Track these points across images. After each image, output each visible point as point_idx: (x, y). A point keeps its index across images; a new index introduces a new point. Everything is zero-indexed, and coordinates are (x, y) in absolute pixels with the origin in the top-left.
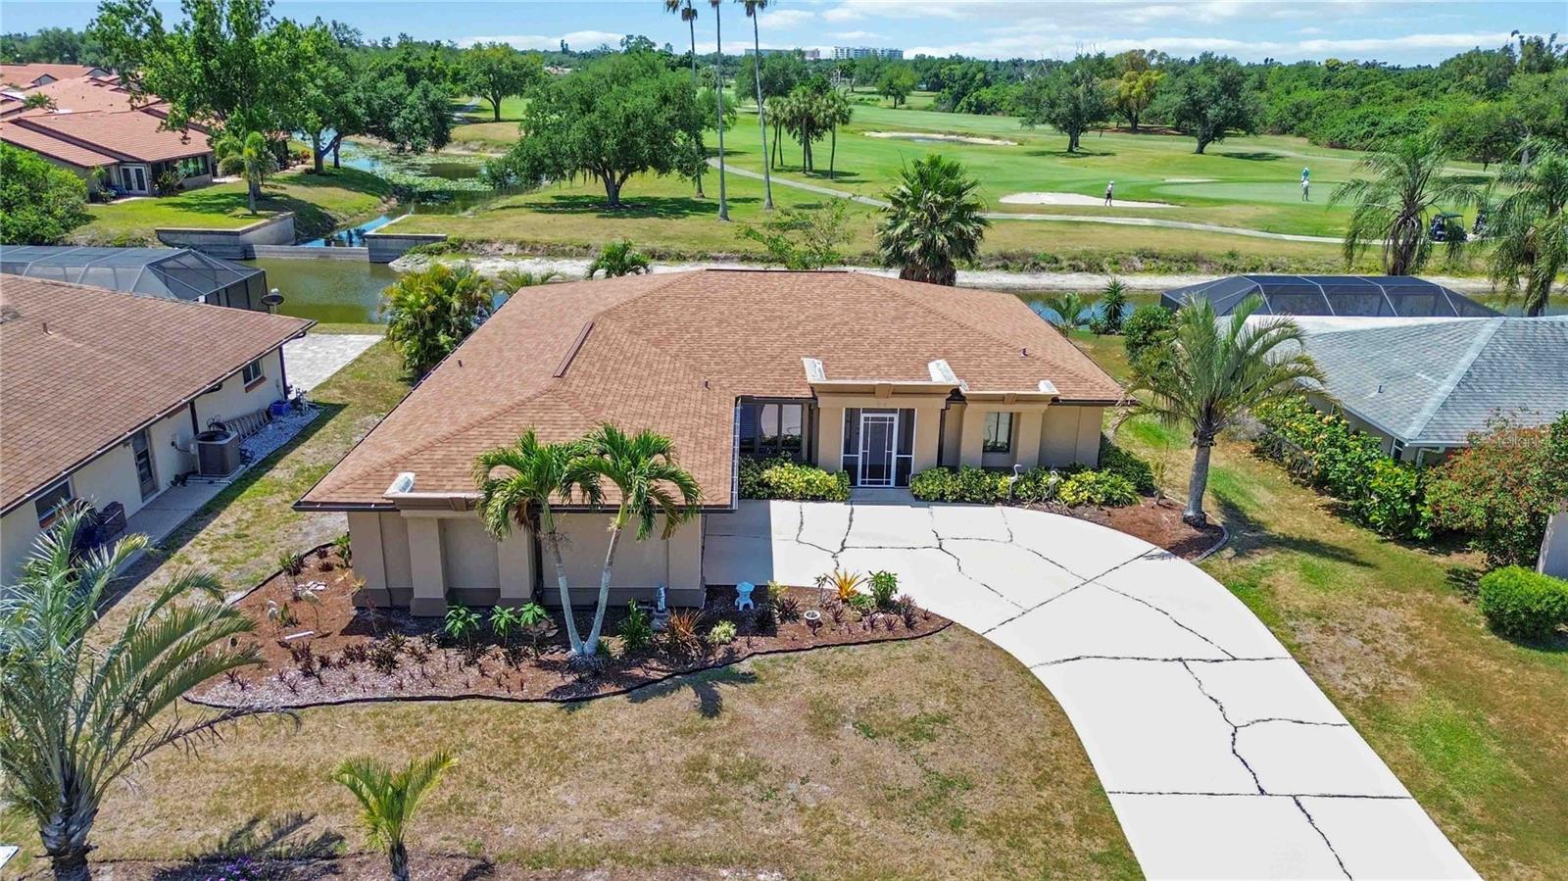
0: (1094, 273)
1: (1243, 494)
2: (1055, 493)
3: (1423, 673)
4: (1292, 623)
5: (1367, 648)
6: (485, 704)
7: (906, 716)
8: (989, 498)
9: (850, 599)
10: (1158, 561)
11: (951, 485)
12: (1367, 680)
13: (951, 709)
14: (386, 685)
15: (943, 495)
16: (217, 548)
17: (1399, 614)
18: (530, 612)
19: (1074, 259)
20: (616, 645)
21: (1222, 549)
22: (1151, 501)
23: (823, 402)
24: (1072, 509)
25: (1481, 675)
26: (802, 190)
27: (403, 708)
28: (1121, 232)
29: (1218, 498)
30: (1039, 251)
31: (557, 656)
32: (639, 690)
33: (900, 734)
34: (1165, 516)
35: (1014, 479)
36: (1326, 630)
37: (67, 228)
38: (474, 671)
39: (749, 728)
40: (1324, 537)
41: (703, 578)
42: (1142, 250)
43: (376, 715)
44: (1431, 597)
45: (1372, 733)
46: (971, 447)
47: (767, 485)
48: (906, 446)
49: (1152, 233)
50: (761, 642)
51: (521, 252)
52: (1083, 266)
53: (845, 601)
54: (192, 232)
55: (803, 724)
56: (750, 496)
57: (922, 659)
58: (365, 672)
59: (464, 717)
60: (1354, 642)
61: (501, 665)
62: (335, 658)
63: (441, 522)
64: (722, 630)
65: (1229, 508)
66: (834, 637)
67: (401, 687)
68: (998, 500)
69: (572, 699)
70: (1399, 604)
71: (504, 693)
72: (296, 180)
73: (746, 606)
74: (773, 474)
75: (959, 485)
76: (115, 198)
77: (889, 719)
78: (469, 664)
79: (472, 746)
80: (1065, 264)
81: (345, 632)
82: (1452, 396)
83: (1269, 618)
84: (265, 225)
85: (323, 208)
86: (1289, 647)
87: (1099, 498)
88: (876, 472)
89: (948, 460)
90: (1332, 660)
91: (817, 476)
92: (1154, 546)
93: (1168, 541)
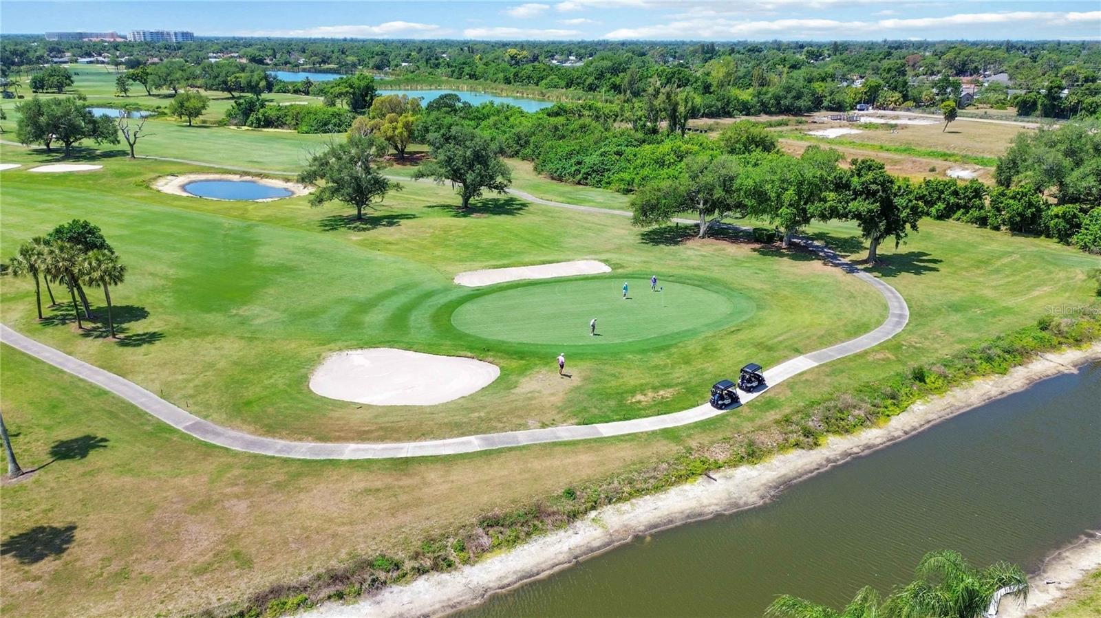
0: (442, 571)
19: (416, 553)
30: (373, 548)
42: (485, 519)
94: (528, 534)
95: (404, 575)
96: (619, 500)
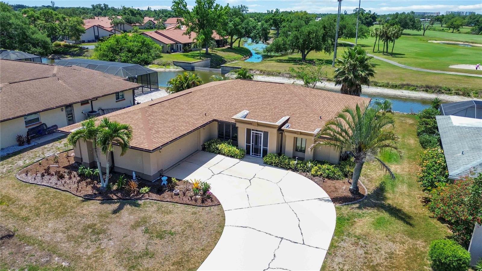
0: (465, 96)
1: (393, 186)
2: (309, 170)
4: (344, 238)
5: (363, 256)
6: (67, 194)
7: (163, 230)
8: (287, 167)
10: (323, 202)
11: (276, 160)
13: (180, 231)
14: (54, 183)
15: (272, 163)
17: (397, 247)
18: (97, 171)
19: (458, 90)
20: (115, 186)
21: (354, 204)
22: (347, 180)
23: (239, 125)
24: (312, 177)
27: (50, 190)
29: (380, 185)
30: (445, 86)
32: (105, 201)
33: (155, 235)
35: (296, 162)
36: (356, 244)
38: (76, 185)
39: (117, 220)
43: (42, 190)
46: (289, 147)
47: (218, 149)
48: (266, 144)
50: (154, 196)
51: (260, 73)
52: (461, 93)
54: (181, 62)
55: (133, 223)
56: (213, 152)
57: (193, 214)
58: (54, 178)
59: (58, 196)
61: (85, 184)
62: (53, 173)
64: (144, 189)
65: (380, 190)
67: (57, 184)
68: (290, 168)
69: (87, 198)
70: (403, 243)
71: (75, 192)
72: (223, 50)
73: (164, 184)
74: (220, 146)
75: (278, 161)
76: (172, 52)
78: (77, 183)
80: (453, 92)
81: (64, 167)
84: (201, 61)
85: (224, 58)
86: (331, 246)
87: (325, 175)
88: (256, 151)
90: (342, 256)
91: (233, 149)
92: (328, 196)
93: (335, 195)
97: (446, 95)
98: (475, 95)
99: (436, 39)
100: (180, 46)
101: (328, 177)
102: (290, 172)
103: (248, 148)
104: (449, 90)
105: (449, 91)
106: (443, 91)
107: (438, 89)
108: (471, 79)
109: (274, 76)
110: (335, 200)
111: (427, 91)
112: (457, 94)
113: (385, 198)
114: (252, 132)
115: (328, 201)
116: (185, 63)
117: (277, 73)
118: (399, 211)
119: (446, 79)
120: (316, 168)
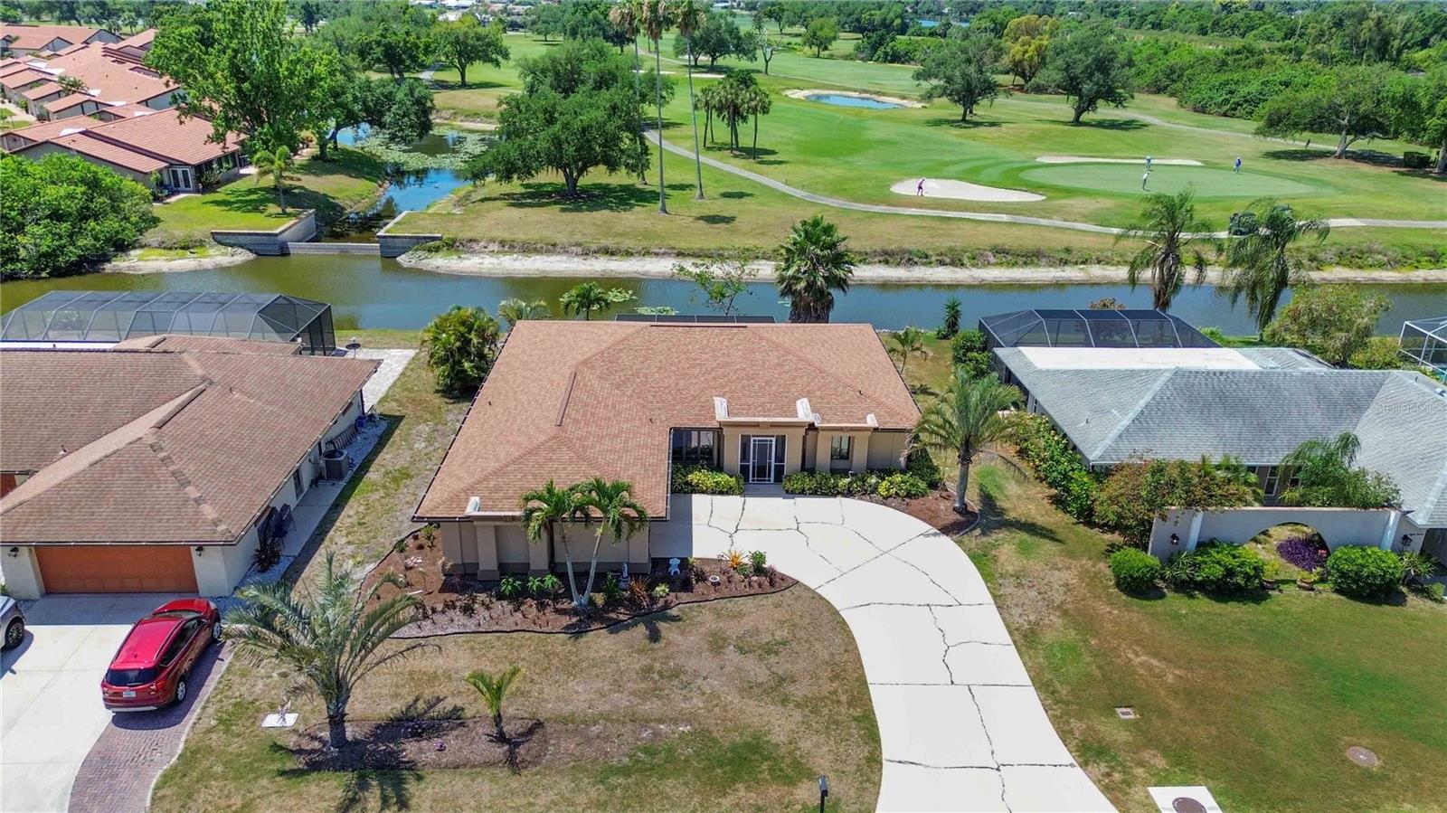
0: (956, 266)
1: (999, 487)
2: (875, 489)
3: (1065, 613)
4: (1000, 581)
5: (1039, 597)
6: (528, 635)
7: (764, 641)
8: (833, 492)
9: (738, 567)
10: (932, 538)
11: (809, 483)
12: (1032, 618)
13: (790, 637)
14: (471, 624)
15: (803, 490)
16: (349, 533)
17: (1066, 576)
18: (550, 580)
19: (942, 254)
20: (600, 599)
21: (973, 529)
22: (936, 494)
23: (726, 431)
24: (885, 501)
25: (1098, 615)
26: (730, 174)
27: (483, 637)
28: (983, 228)
29: (981, 490)
30: (913, 247)
31: (566, 606)
32: (615, 627)
33: (760, 652)
34: (943, 505)
35: (849, 480)
36: (1020, 585)
37: (141, 231)
38: (519, 615)
39: (676, 649)
40: (1040, 520)
41: (650, 555)
42: (995, 246)
43: (468, 642)
44: (1090, 562)
45: (1024, 649)
46: (823, 457)
47: (690, 484)
48: (780, 458)
49: (1007, 230)
50: (684, 596)
51: (501, 249)
52: (948, 260)
53: (735, 569)
55: (707, 646)
56: (679, 492)
57: (777, 606)
58: (456, 614)
59: (517, 643)
60: (1033, 594)
61: (534, 610)
62: (440, 607)
63: (497, 528)
64: (661, 589)
65: (987, 500)
66: (726, 592)
67: (479, 625)
68: (839, 493)
69: (577, 631)
70: (1068, 568)
71: (538, 629)
72: (308, 168)
73: (676, 572)
74: (694, 477)
75: (814, 484)
76: (168, 196)
77: (754, 643)
78: (516, 611)
79: (524, 659)
80: (933, 259)
81: (441, 591)
82: (1127, 430)
83: (988, 577)
84: (295, 223)
85: (333, 198)
86: (995, 597)
87: (902, 493)
88: (762, 472)
89: (808, 468)
90: (1017, 605)
91: (722, 478)
92: (929, 527)
93: (941, 523)
94: (1025, 263)
95: (930, 263)
96: (1107, 263)
97: (923, 268)
98: (973, 261)
99: (797, 84)
100: (185, 173)
101: (909, 495)
102: (839, 499)
103: (744, 470)
104: (927, 256)
105: (924, 258)
106: (916, 259)
107: (907, 256)
108: (953, 225)
109: (542, 253)
110: (945, 530)
111: (887, 262)
112: (942, 263)
113: (1002, 512)
114: (752, 439)
115: (935, 535)
116: (256, 234)
117: (547, 244)
118: (1033, 525)
119: (909, 227)
120: (885, 483)
